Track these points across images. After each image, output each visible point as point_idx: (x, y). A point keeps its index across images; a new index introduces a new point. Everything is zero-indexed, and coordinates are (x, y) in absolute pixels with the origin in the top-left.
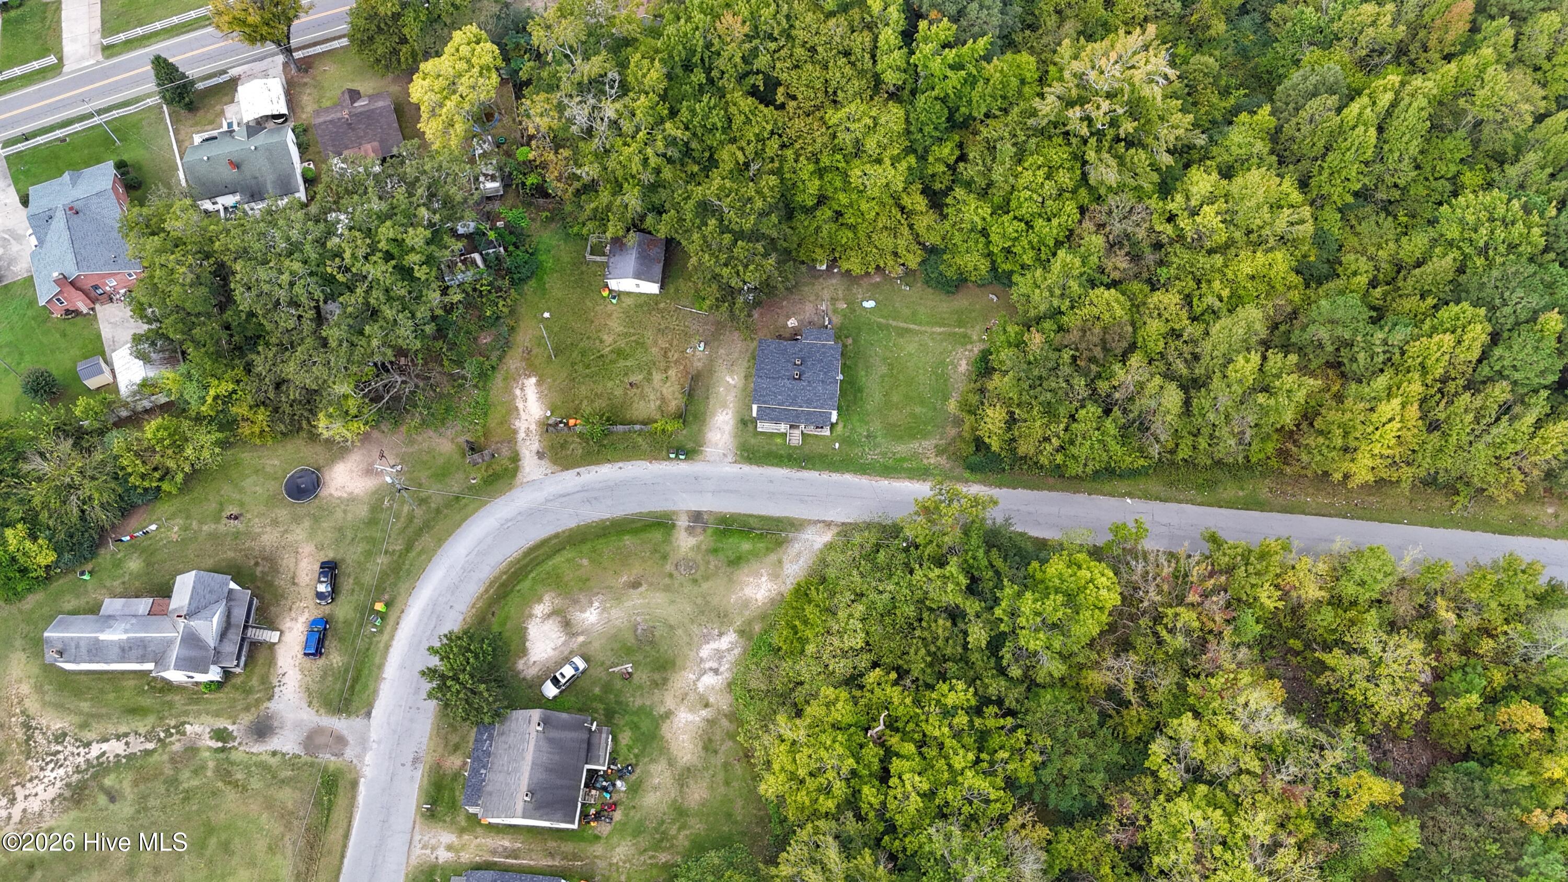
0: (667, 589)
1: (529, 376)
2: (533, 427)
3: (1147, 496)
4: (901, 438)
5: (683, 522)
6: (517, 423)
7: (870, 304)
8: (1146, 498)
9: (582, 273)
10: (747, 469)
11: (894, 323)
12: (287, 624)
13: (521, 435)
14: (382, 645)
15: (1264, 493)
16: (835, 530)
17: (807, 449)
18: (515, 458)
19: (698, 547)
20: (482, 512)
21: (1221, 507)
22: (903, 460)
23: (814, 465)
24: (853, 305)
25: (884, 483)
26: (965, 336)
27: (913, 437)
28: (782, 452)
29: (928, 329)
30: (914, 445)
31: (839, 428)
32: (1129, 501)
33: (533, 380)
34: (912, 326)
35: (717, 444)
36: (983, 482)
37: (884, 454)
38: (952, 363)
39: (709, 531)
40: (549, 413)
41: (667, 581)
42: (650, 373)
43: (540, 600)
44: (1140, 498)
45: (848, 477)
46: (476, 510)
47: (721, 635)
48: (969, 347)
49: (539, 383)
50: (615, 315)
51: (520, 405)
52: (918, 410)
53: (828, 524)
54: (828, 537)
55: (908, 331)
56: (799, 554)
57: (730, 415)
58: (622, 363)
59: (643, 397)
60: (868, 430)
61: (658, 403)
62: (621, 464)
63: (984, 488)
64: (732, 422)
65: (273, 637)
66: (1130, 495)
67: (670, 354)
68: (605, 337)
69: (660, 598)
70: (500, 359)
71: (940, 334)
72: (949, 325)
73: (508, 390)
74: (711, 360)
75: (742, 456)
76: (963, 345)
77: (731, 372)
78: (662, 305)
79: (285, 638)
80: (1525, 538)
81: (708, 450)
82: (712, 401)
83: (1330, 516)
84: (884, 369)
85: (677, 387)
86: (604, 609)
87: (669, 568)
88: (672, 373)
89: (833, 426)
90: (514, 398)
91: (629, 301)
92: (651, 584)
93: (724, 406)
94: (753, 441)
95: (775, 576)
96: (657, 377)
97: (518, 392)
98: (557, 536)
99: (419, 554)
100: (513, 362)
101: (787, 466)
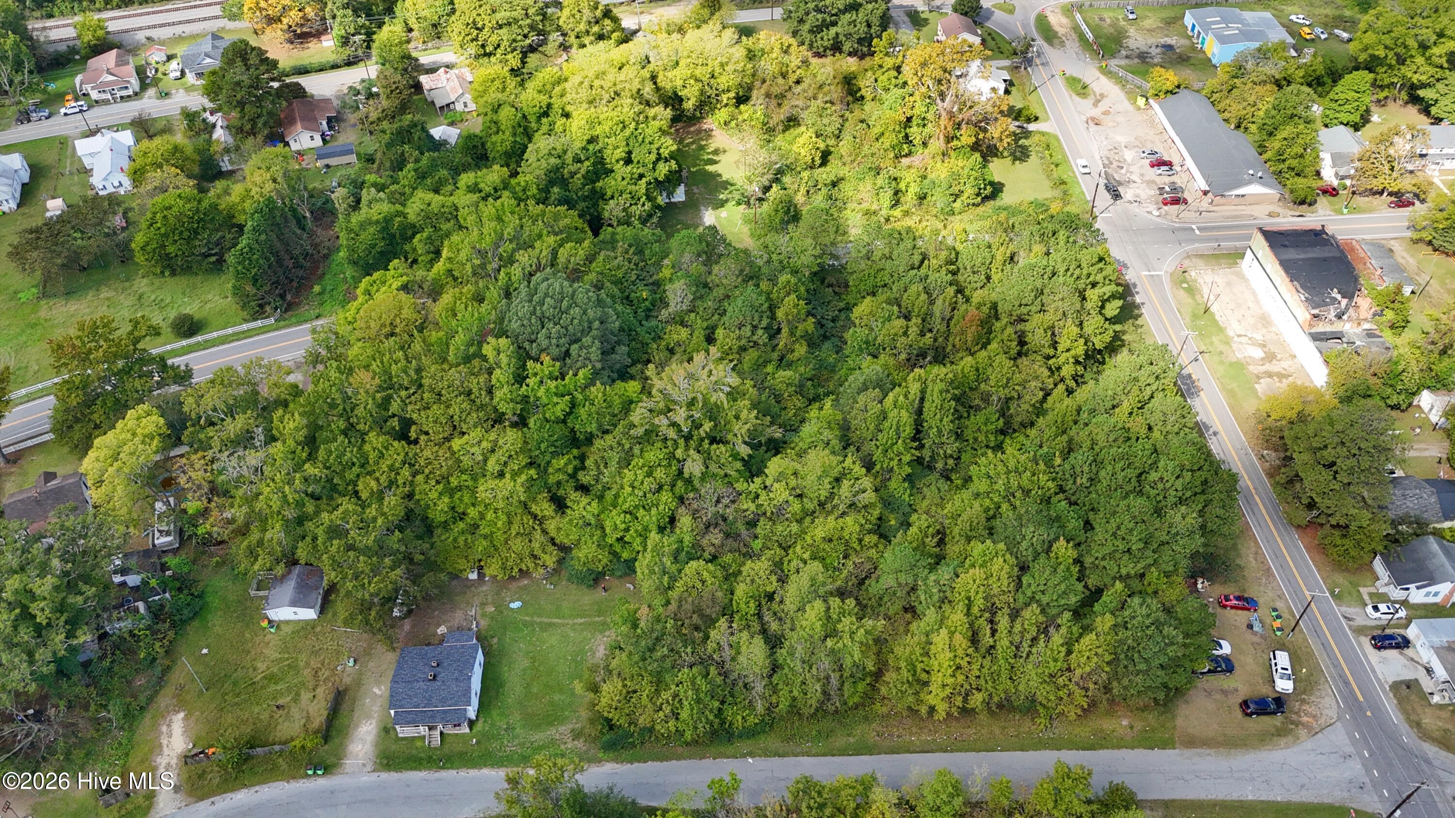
1: (178, 712)
2: (174, 761)
3: (767, 753)
4: (539, 726)
6: (158, 760)
7: (516, 605)
8: (766, 756)
9: (246, 609)
10: (385, 776)
11: (538, 620)
13: (161, 771)
15: (872, 737)
17: (446, 749)
18: (151, 795)
21: (833, 755)
23: (453, 763)
24: (501, 608)
26: (604, 624)
27: (551, 724)
28: (422, 755)
29: (571, 622)
30: (552, 732)
31: (479, 726)
32: (750, 760)
33: (182, 715)
34: (555, 620)
35: (357, 755)
36: (615, 760)
37: (522, 745)
38: (591, 648)
40: (191, 745)
42: (298, 694)
44: (760, 756)
45: (486, 772)
48: (607, 633)
49: (187, 718)
50: (273, 643)
51: (164, 742)
52: (557, 697)
55: (551, 625)
57: (372, 726)
58: (273, 688)
59: (288, 716)
60: (508, 723)
61: (303, 721)
62: (257, 788)
63: (616, 765)
64: (374, 732)
66: (751, 754)
67: (320, 674)
68: (259, 665)
70: (151, 699)
71: (581, 624)
72: (590, 616)
73: (155, 727)
74: (361, 674)
75: (381, 763)
76: (602, 632)
77: (378, 684)
78: (319, 629)
80: (1105, 751)
81: (348, 762)
82: (356, 714)
83: (932, 751)
84: (526, 663)
85: (323, 704)
88: (320, 691)
89: (471, 724)
90: (160, 734)
91: (286, 629)
93: (369, 717)
94: (393, 747)
96: (305, 696)
97: (164, 729)
100: (164, 700)
101: (425, 769)
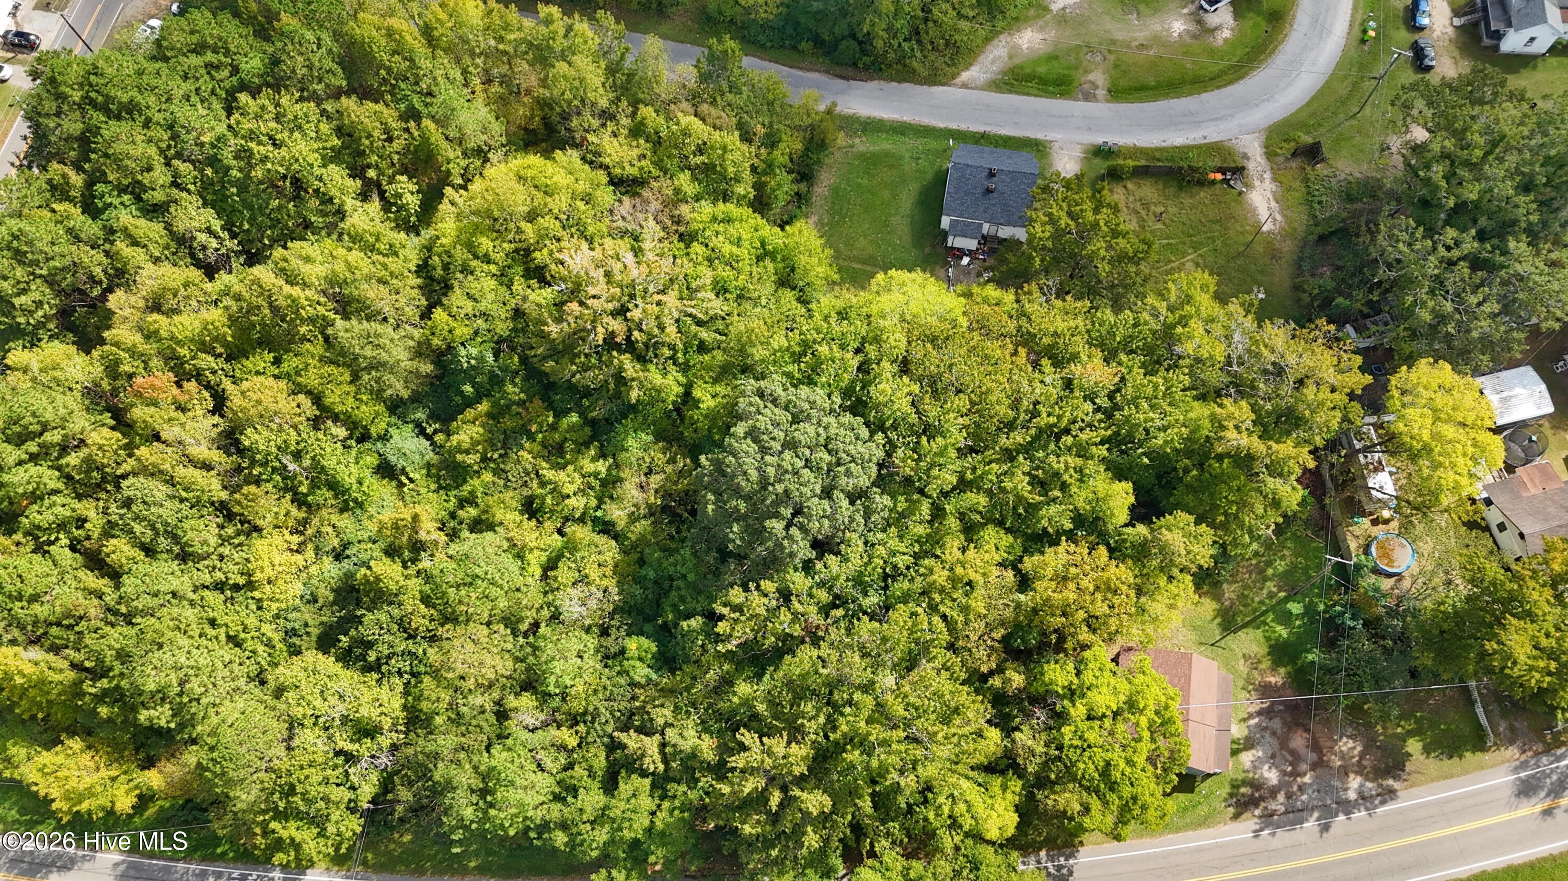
0: (1113, 42)
1: (1269, 232)
2: (1257, 183)
4: (886, 157)
5: (1101, 93)
10: (1040, 136)
12: (1450, 30)
13: (1267, 176)
14: (1361, 11)
16: (958, 80)
18: (1270, 154)
19: (1087, 72)
20: (1293, 109)
22: (886, 139)
23: (973, 138)
25: (908, 118)
27: (874, 158)
30: (874, 148)
33: (1265, 228)
35: (1069, 159)
37: (903, 143)
39: (1076, 84)
41: (1112, 48)
42: (1142, 227)
43: (1226, 40)
45: (941, 125)
46: (1301, 109)
47: (1064, 8)
49: (1258, 225)
51: (1273, 204)
52: (864, 182)
53: (965, 86)
54: (965, 76)
55: (864, 262)
56: (993, 62)
58: (1172, 242)
59: (1147, 205)
61: (1131, 198)
62: (1165, 144)
65: (1457, 22)
69: (1120, 36)
73: (1289, 219)
75: (1045, 148)
79: (1447, 22)
81: (1078, 153)
84: (895, 222)
86: (1168, 30)
87: (1112, 57)
90: (1282, 212)
92: (1128, 47)
95: (1017, 47)
97: (1279, 218)
98: (1218, 88)
99: (1346, 77)
100: (1290, 248)
101: (1000, 137)
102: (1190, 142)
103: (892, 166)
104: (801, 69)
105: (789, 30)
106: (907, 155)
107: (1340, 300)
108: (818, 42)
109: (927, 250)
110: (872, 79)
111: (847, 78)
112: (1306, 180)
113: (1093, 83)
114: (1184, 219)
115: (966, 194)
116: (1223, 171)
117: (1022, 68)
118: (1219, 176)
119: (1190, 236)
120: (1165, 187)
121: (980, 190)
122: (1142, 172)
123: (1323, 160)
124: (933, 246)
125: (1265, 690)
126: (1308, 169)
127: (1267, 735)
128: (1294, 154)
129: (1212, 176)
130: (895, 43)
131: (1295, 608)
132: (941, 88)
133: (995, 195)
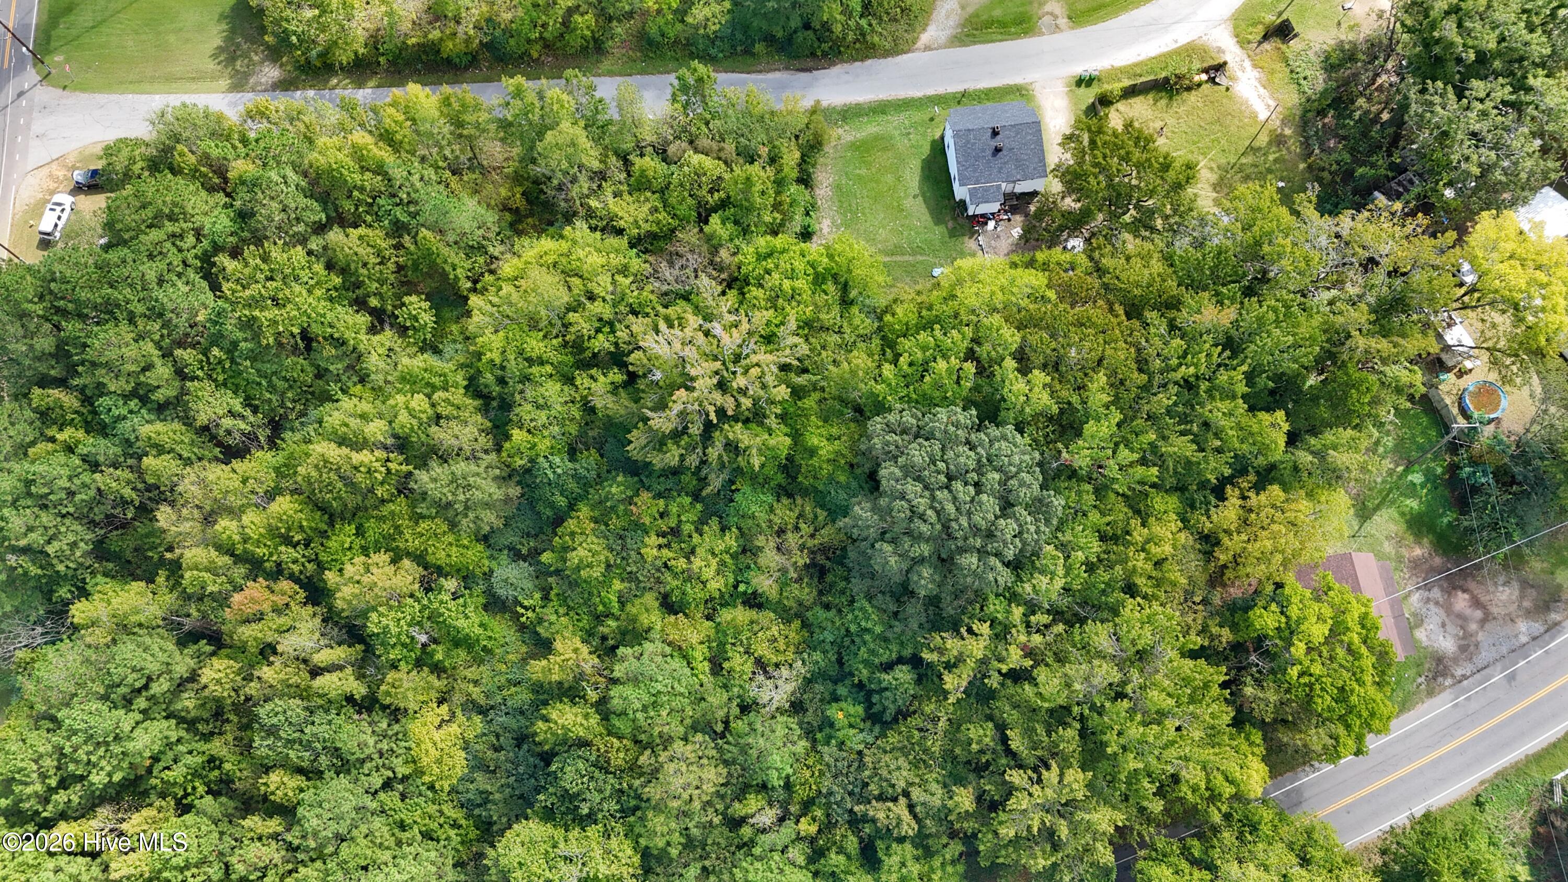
1: (1267, 119)
2: (1239, 74)
4: (876, 140)
5: (1063, 21)
6: (1257, 74)
7: (939, 273)
10: (1018, 80)
11: (906, 258)
13: (1247, 64)
16: (920, 44)
18: (1243, 43)
19: (1041, 4)
22: (869, 122)
23: (954, 99)
25: (883, 95)
27: (864, 144)
30: (861, 135)
33: (1261, 118)
34: (887, 260)
35: (1055, 96)
37: (888, 122)
38: (838, 228)
39: (1035, 19)
45: (918, 94)
49: (1254, 116)
51: (1262, 90)
52: (863, 172)
53: (927, 48)
54: (925, 38)
55: (891, 254)
56: (948, 17)
57: (1051, 126)
58: (1180, 153)
59: (1145, 123)
60: (910, 141)
62: (1141, 58)
64: (1047, 120)
75: (1027, 91)
81: (1060, 88)
84: (907, 204)
90: (1272, 96)
97: (1271, 102)
101: (980, 91)
102: (1165, 49)
103: (885, 149)
104: (760, 72)
105: (739, 36)
106: (897, 133)
107: (1360, 171)
108: (769, 39)
109: (950, 224)
110: (832, 64)
111: (809, 70)
112: (1286, 61)
113: (1052, 14)
114: (1184, 128)
115: (977, 158)
116: (1206, 71)
117: (977, 16)
118: (1204, 77)
119: (1194, 143)
120: (1156, 101)
121: (989, 153)
122: (1131, 92)
123: (1296, 36)
124: (954, 219)
125: (1416, 565)
126: (1284, 47)
127: (1431, 606)
128: (1266, 37)
129: (1197, 78)
130: (852, 23)
131: (1417, 478)
132: (905, 56)
133: (1004, 152)
